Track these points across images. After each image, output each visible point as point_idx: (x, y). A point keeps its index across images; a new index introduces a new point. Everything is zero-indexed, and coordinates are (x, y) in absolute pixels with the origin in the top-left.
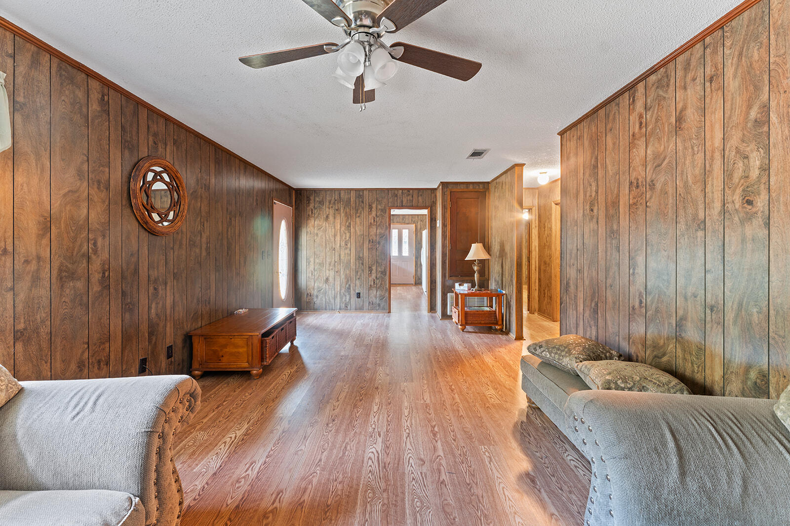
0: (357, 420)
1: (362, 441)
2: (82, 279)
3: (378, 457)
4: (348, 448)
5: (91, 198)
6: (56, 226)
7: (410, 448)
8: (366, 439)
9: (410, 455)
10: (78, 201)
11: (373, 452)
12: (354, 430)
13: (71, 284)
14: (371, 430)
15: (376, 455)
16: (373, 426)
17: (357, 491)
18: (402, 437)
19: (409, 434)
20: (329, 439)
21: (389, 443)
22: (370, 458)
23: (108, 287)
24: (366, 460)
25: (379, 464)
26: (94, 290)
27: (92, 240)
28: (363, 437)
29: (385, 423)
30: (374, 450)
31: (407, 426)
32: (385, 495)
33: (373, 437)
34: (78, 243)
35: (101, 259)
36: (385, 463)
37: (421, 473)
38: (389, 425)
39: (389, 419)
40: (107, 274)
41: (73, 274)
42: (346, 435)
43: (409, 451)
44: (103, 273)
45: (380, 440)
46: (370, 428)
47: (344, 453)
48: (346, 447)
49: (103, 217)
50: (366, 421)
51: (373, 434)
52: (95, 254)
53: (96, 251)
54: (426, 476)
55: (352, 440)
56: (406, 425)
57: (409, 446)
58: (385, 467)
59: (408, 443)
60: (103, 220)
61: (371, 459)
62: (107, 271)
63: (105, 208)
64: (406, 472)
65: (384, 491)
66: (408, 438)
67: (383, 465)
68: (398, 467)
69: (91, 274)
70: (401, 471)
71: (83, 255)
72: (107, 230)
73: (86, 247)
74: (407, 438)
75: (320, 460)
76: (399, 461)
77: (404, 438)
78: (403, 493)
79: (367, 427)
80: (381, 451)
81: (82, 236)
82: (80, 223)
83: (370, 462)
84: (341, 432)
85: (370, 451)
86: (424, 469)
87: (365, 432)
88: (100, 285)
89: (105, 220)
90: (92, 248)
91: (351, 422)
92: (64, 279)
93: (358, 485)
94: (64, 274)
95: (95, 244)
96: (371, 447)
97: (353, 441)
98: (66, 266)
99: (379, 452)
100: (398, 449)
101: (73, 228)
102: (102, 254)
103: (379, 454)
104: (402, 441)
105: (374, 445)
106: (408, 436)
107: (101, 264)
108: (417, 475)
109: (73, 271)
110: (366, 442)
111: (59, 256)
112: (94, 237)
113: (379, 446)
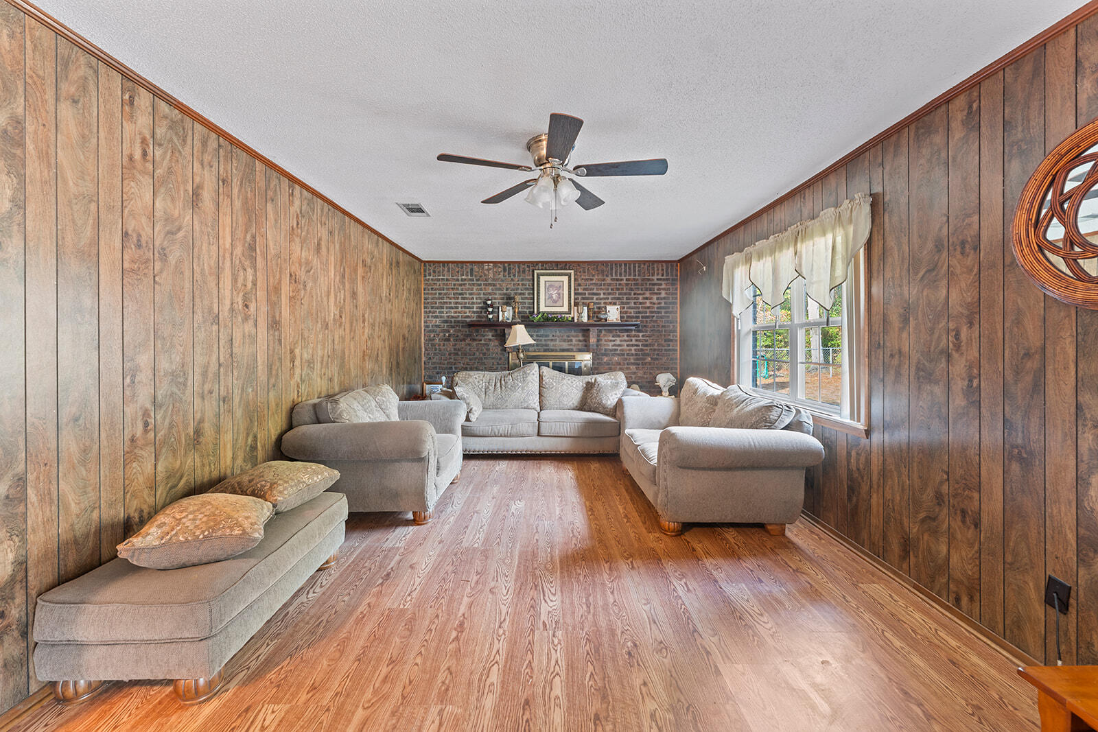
0: (588, 654)
1: (569, 616)
2: (940, 383)
3: (544, 595)
4: (584, 607)
5: (952, 271)
6: (913, 317)
7: (502, 606)
8: (563, 618)
9: (505, 598)
10: (935, 281)
11: (552, 601)
12: (586, 634)
13: (929, 388)
14: (560, 634)
15: (547, 598)
16: (556, 641)
17: (562, 568)
18: (511, 623)
19: (500, 627)
20: (618, 619)
21: (531, 613)
22: (554, 595)
23: (978, 404)
24: (559, 593)
25: (542, 588)
26: (956, 403)
27: (953, 330)
28: (569, 620)
29: (536, 648)
30: (551, 604)
31: (499, 641)
32: (536, 566)
33: (554, 622)
34: (936, 335)
35: (966, 358)
36: (536, 589)
37: (497, 581)
38: (530, 643)
39: (530, 656)
40: (975, 383)
41: (931, 375)
42: (595, 624)
43: (505, 602)
44: (969, 381)
45: (544, 617)
46: (560, 637)
47: (587, 600)
48: (588, 607)
49: (969, 294)
50: (570, 653)
51: (554, 626)
52: (957, 351)
53: (959, 347)
54: (494, 578)
55: (584, 618)
56: (501, 642)
57: (504, 609)
58: (536, 586)
59: (504, 612)
60: (970, 299)
61: (552, 593)
62: (975, 378)
63: (973, 279)
64: (513, 582)
65: (536, 568)
66: (502, 620)
67: (538, 588)
68: (521, 586)
69: (952, 379)
70: (518, 584)
71: (942, 352)
72: (976, 313)
73: (945, 341)
74: (505, 619)
75: (612, 593)
76: (520, 592)
77: (508, 620)
78: (518, 567)
79: (566, 639)
80: (541, 603)
81: (940, 326)
82: (938, 309)
83: (553, 590)
84: (604, 630)
85: (555, 603)
86: (492, 585)
87: (567, 629)
88: (964, 398)
89: (973, 298)
90: (953, 343)
91: (597, 651)
92: (921, 380)
93: (561, 573)
94: (921, 373)
95: (957, 336)
96: (555, 608)
97: (582, 616)
98: (924, 364)
99: (543, 601)
100: (519, 605)
101: (930, 317)
102: (967, 351)
103: (544, 599)
104: (512, 615)
105: (551, 610)
106: (501, 623)
107: (965, 366)
108: (502, 580)
109: (931, 372)
110: (563, 614)
111: (917, 351)
112: (955, 325)
113: (544, 609)
